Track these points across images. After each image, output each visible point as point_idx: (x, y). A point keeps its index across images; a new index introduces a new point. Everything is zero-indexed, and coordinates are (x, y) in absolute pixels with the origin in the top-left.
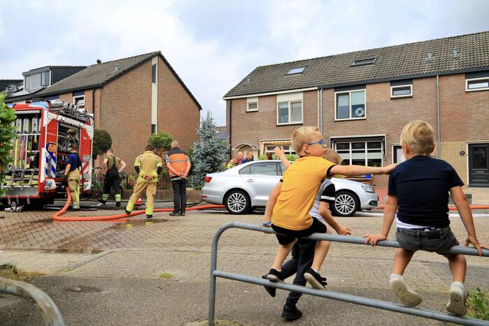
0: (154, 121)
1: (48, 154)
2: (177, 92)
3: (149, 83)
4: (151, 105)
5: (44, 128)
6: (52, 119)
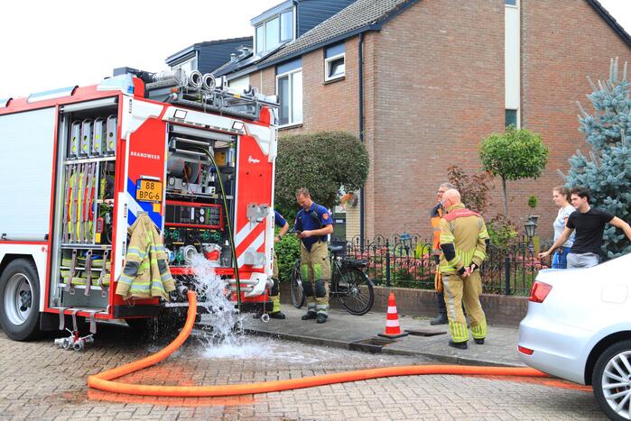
0: (512, 100)
1: (136, 209)
2: (574, 21)
3: (498, 7)
4: (503, 62)
5: (123, 141)
6: (146, 116)
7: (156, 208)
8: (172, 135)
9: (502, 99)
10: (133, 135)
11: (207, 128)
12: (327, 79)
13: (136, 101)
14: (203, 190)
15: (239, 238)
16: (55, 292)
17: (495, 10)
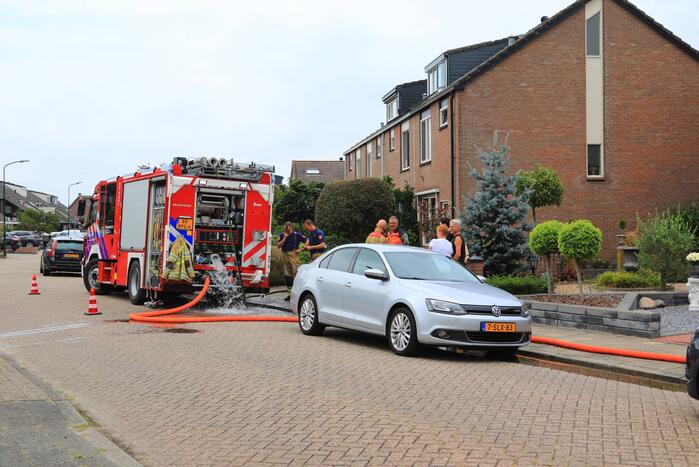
0: (595, 134)
1: (176, 234)
2: (660, 64)
3: (578, 59)
4: (584, 104)
5: (167, 199)
6: (182, 184)
7: (189, 233)
8: (199, 193)
9: (584, 136)
10: (173, 195)
11: (222, 188)
12: (442, 125)
13: (175, 177)
14: (226, 222)
15: (246, 250)
16: (148, 278)
17: (575, 62)
